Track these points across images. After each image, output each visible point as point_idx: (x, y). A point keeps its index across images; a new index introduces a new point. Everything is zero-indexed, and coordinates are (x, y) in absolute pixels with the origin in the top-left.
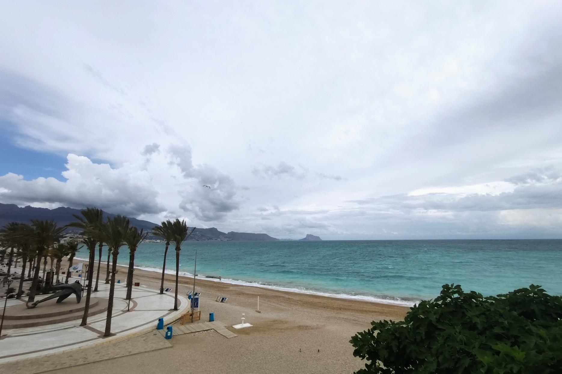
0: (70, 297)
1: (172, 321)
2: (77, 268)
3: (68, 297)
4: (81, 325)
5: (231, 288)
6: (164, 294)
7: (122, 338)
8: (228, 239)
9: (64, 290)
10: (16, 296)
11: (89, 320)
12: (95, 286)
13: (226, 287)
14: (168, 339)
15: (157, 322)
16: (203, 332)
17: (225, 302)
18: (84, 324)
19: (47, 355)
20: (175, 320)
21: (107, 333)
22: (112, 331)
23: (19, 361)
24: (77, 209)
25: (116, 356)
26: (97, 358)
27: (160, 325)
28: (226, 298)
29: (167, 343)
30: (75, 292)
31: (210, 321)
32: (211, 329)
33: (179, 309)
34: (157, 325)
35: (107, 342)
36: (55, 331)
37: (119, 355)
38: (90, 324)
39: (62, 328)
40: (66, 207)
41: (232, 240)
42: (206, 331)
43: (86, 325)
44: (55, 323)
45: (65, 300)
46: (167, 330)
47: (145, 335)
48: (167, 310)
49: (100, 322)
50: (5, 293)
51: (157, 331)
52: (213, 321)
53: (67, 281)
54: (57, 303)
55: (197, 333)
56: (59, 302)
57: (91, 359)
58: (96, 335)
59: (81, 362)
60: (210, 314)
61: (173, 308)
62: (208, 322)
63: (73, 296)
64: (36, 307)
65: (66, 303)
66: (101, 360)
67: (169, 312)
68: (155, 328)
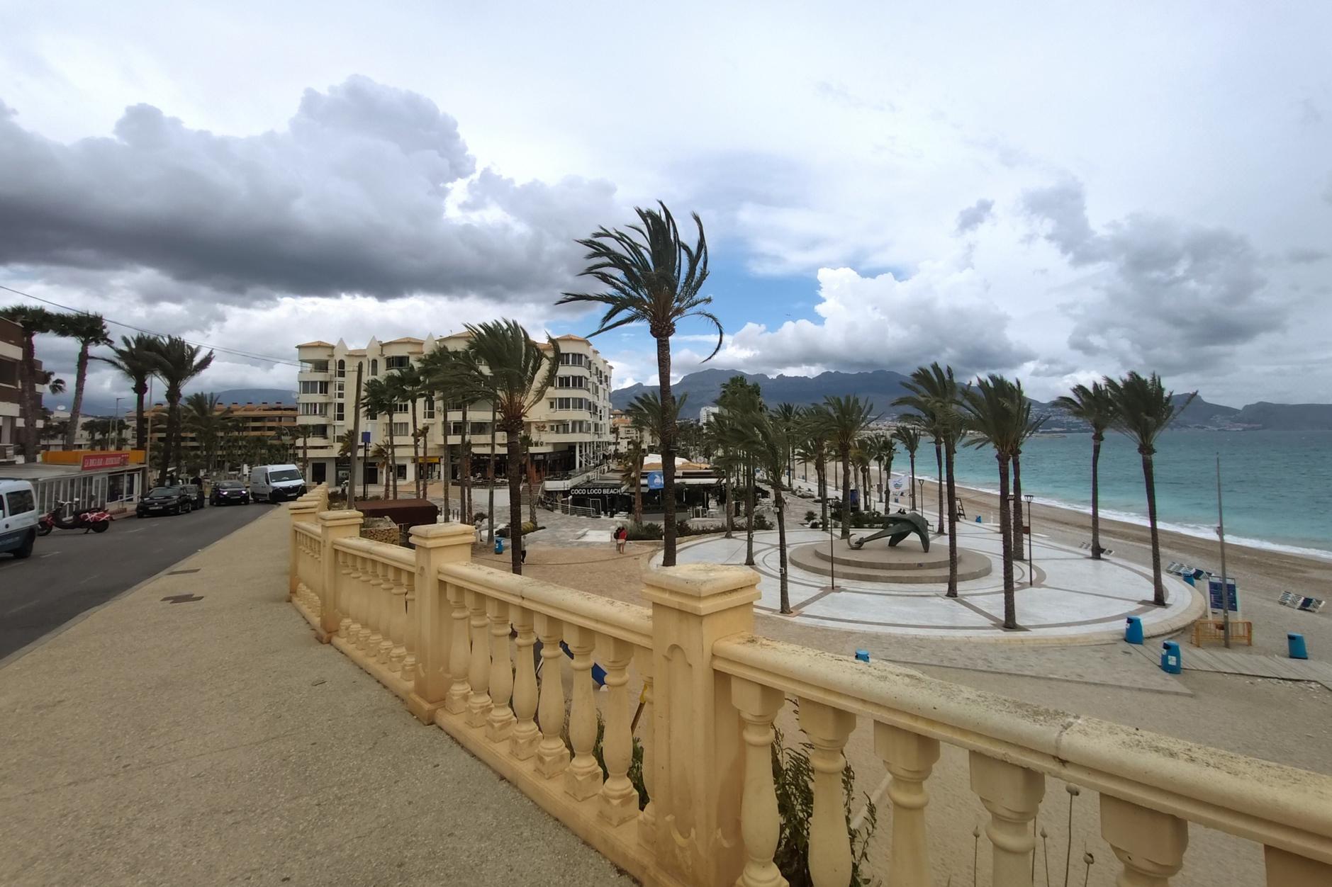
0: (908, 538)
1: (1162, 631)
2: (900, 486)
3: (906, 539)
4: (948, 595)
5: (1316, 574)
6: (1103, 559)
7: (1046, 640)
8: (1246, 425)
9: (899, 525)
10: (821, 526)
11: (961, 587)
12: (938, 523)
13: (1293, 567)
14: (1170, 673)
15: (1122, 625)
16: (1281, 681)
17: (1317, 611)
18: (952, 593)
19: (918, 637)
20: (1169, 629)
21: (1010, 623)
22: (1019, 621)
23: (879, 634)
24: (850, 373)
25: (1051, 676)
26: (1010, 667)
27: (1134, 634)
28: (1320, 602)
29: (1173, 683)
30: (917, 531)
31: (1291, 657)
32: (1309, 681)
33: (1170, 605)
34: (1125, 632)
35: (1016, 641)
36: (908, 596)
37: (1055, 674)
38: (963, 595)
39: (917, 594)
40: (833, 372)
41: (1264, 428)
42: (1290, 683)
43: (956, 596)
44: (901, 583)
45: (900, 544)
46: (1165, 651)
47: (1100, 646)
48: (1136, 601)
49: (981, 597)
50: (806, 519)
51: (1125, 645)
52: (1306, 658)
53: (887, 510)
54: (889, 545)
55: (1259, 680)
56: (892, 544)
57: (1000, 665)
58: (988, 622)
59: (981, 665)
60: (1291, 638)
61: (1151, 597)
62: (1283, 656)
63: (913, 538)
64: (864, 549)
65: (902, 549)
66: (1020, 673)
67: (1141, 606)
68: (1121, 637)
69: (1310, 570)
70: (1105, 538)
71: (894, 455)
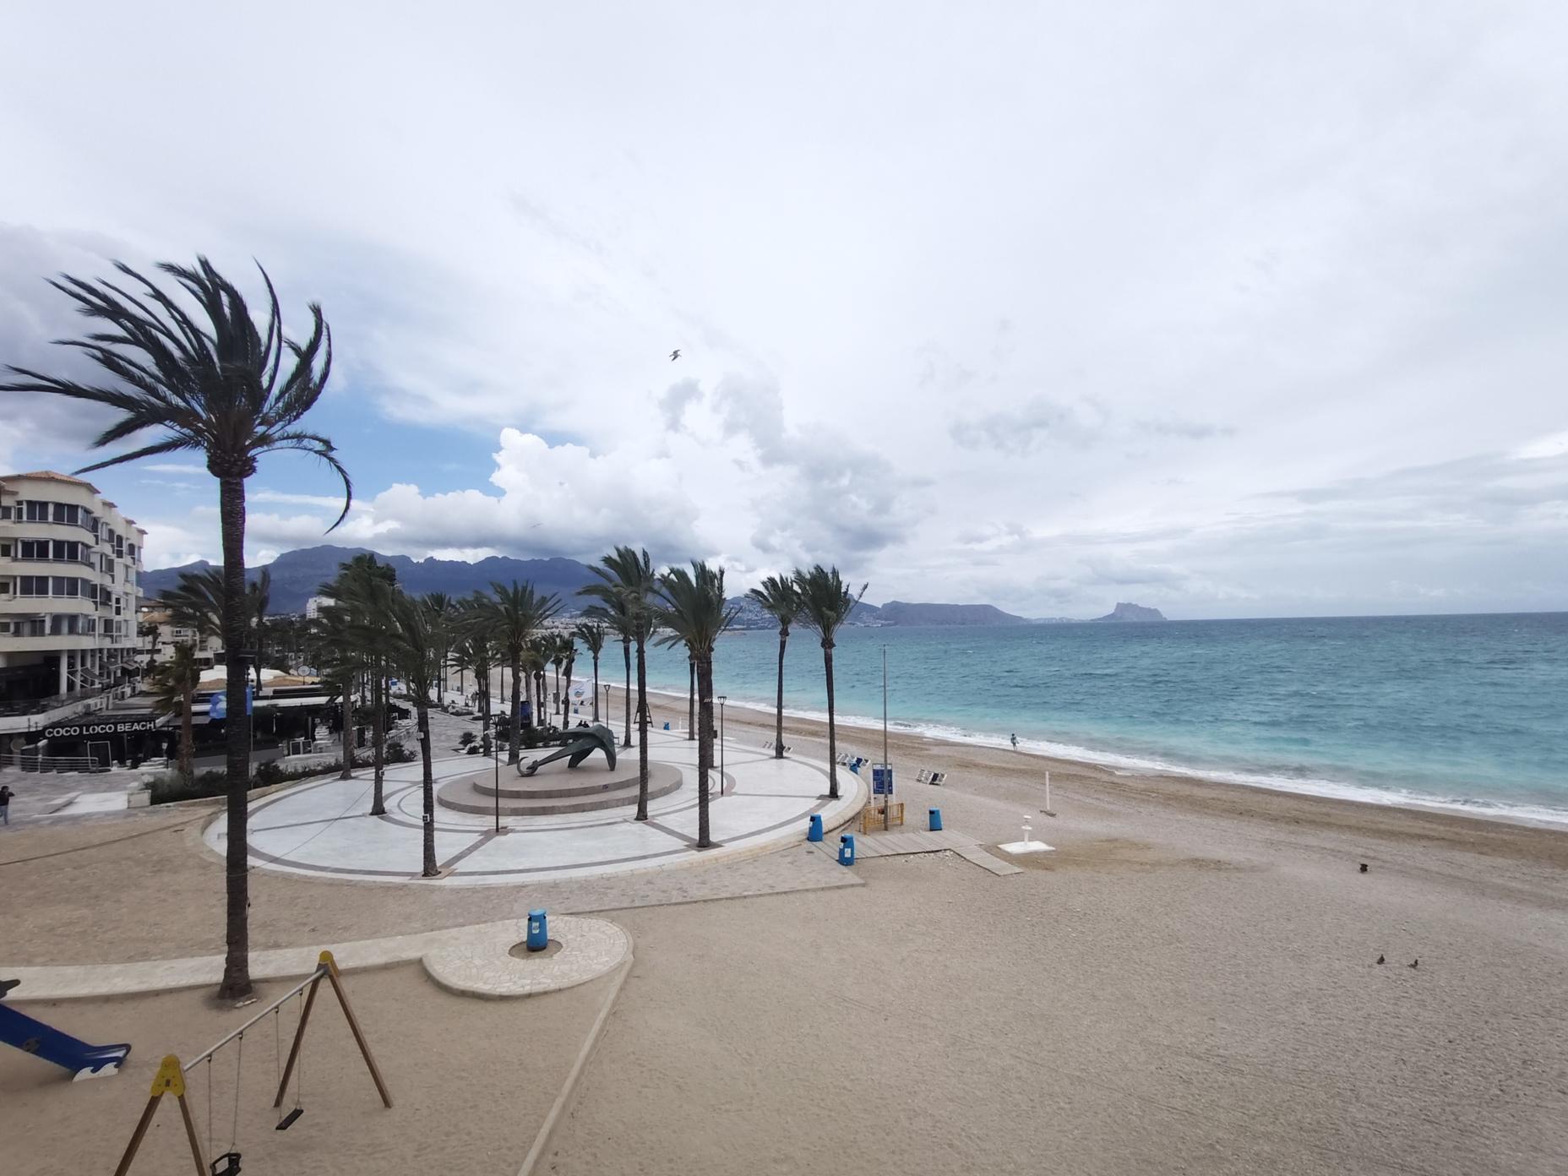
0: (591, 756)
1: (836, 824)
2: (582, 694)
3: (588, 757)
4: (637, 819)
5: (935, 751)
6: (786, 758)
7: (740, 854)
8: (883, 622)
9: (581, 741)
10: (481, 750)
11: (652, 807)
12: (624, 734)
13: (920, 746)
14: (846, 865)
15: (806, 824)
16: (926, 854)
17: (941, 783)
18: (642, 816)
19: (604, 876)
20: (842, 821)
21: (704, 843)
22: (713, 838)
23: (557, 882)
24: (522, 559)
25: (746, 893)
26: (705, 892)
27: (815, 833)
28: (943, 776)
29: (848, 875)
30: (603, 746)
31: (931, 830)
32: (945, 850)
33: (841, 796)
34: (808, 831)
35: (711, 860)
36: (591, 826)
37: (750, 890)
38: (653, 816)
39: (603, 822)
40: (500, 557)
41: (896, 624)
42: (932, 854)
43: (647, 819)
44: (584, 811)
45: (582, 763)
46: (842, 844)
47: (786, 850)
48: (813, 797)
49: (672, 815)
50: (460, 743)
51: (809, 844)
52: (941, 829)
53: (566, 723)
54: (569, 766)
55: (912, 856)
56: (573, 765)
57: (697, 893)
58: (681, 844)
59: (676, 897)
60: (932, 813)
61: (827, 792)
62: (926, 830)
63: (598, 754)
64: (537, 775)
65: (585, 770)
66: (715, 897)
67: (820, 801)
68: (805, 837)
69: (931, 748)
70: (788, 735)
71: (575, 657)
